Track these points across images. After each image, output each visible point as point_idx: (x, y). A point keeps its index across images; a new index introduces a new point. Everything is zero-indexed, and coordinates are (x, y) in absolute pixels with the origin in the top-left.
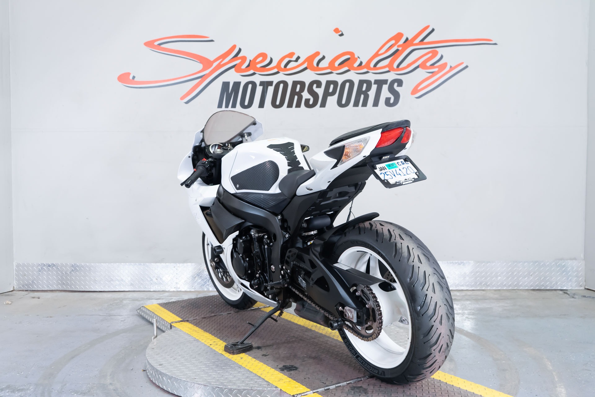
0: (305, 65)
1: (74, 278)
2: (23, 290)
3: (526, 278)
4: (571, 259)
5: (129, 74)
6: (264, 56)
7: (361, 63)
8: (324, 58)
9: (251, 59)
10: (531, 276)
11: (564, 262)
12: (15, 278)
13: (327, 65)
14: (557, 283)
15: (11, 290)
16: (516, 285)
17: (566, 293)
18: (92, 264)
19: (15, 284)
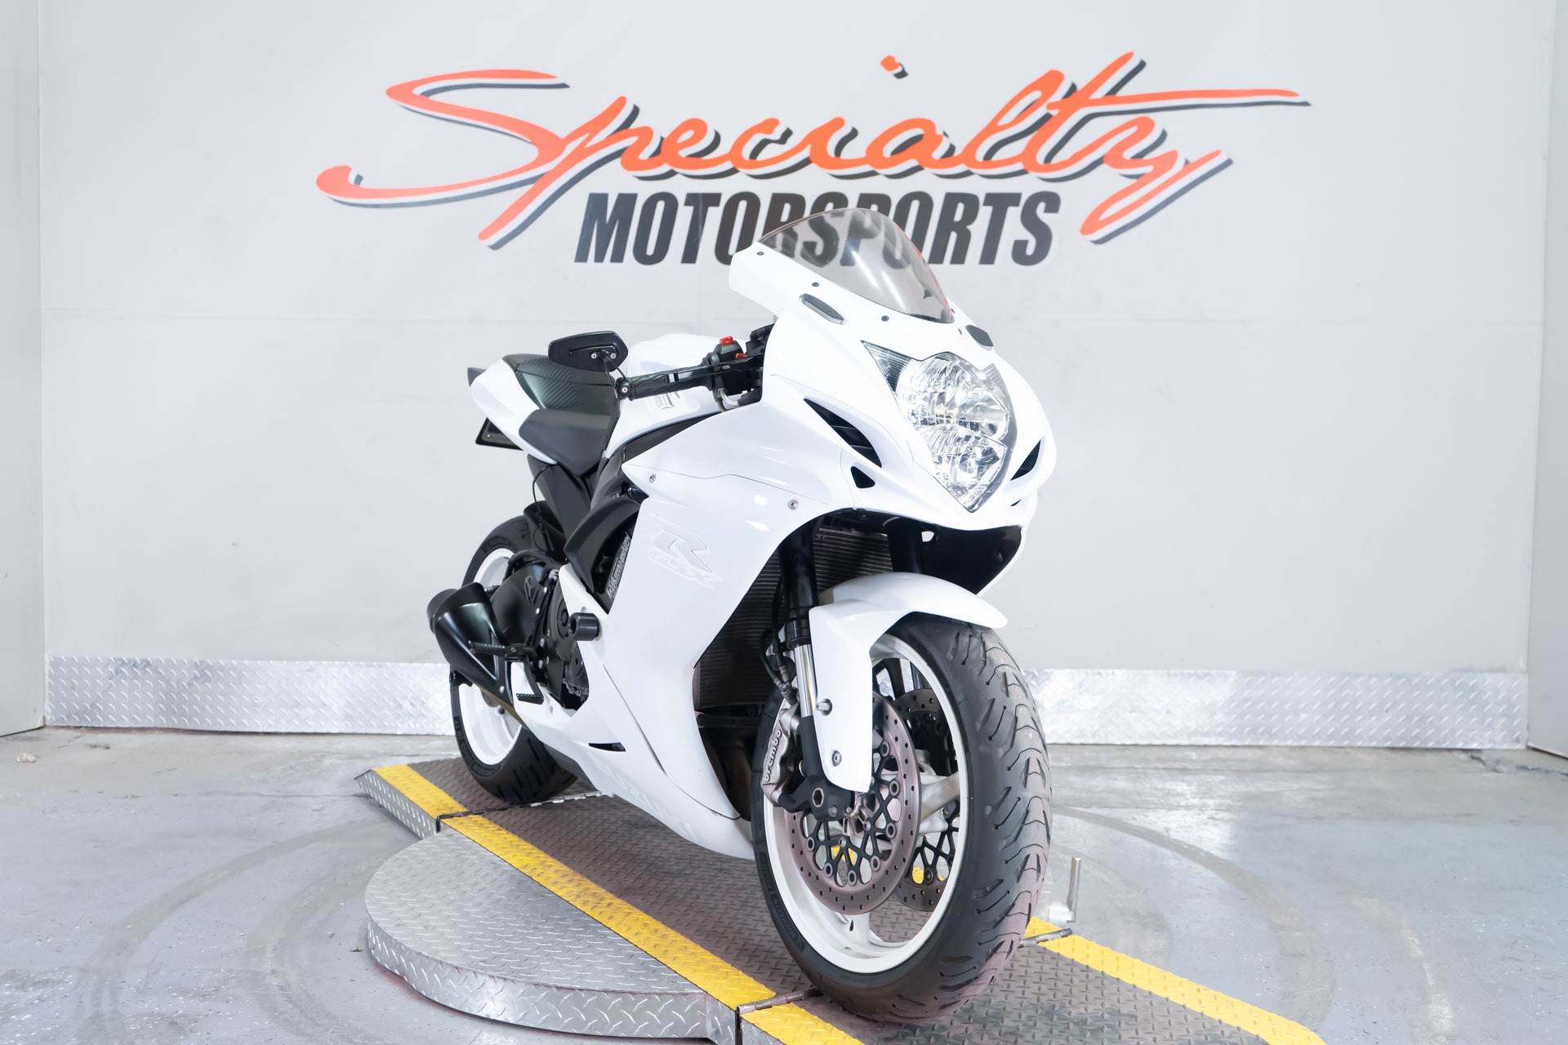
0: (805, 153)
1: (198, 698)
2: (68, 727)
3: (1374, 718)
4: (1492, 670)
5: (347, 170)
6: (698, 126)
7: (952, 149)
8: (854, 134)
9: (665, 136)
10: (1387, 712)
11: (1473, 679)
12: (47, 694)
13: (862, 154)
14: (1453, 731)
15: (36, 727)
16: (1346, 737)
17: (1478, 759)
18: (246, 662)
19: (48, 711)
